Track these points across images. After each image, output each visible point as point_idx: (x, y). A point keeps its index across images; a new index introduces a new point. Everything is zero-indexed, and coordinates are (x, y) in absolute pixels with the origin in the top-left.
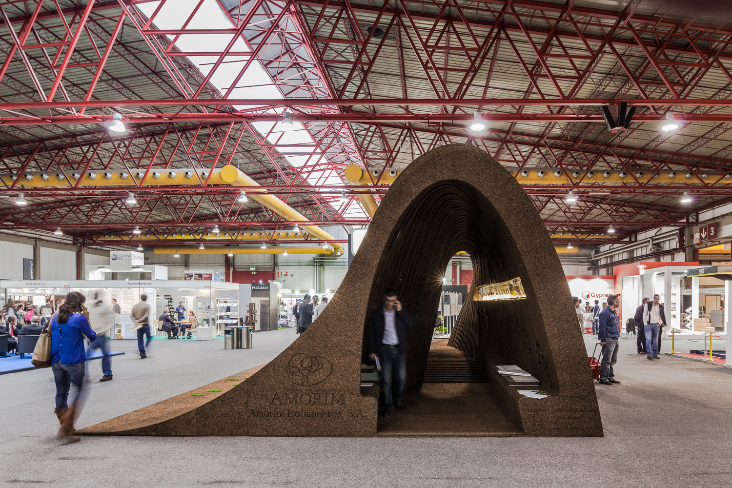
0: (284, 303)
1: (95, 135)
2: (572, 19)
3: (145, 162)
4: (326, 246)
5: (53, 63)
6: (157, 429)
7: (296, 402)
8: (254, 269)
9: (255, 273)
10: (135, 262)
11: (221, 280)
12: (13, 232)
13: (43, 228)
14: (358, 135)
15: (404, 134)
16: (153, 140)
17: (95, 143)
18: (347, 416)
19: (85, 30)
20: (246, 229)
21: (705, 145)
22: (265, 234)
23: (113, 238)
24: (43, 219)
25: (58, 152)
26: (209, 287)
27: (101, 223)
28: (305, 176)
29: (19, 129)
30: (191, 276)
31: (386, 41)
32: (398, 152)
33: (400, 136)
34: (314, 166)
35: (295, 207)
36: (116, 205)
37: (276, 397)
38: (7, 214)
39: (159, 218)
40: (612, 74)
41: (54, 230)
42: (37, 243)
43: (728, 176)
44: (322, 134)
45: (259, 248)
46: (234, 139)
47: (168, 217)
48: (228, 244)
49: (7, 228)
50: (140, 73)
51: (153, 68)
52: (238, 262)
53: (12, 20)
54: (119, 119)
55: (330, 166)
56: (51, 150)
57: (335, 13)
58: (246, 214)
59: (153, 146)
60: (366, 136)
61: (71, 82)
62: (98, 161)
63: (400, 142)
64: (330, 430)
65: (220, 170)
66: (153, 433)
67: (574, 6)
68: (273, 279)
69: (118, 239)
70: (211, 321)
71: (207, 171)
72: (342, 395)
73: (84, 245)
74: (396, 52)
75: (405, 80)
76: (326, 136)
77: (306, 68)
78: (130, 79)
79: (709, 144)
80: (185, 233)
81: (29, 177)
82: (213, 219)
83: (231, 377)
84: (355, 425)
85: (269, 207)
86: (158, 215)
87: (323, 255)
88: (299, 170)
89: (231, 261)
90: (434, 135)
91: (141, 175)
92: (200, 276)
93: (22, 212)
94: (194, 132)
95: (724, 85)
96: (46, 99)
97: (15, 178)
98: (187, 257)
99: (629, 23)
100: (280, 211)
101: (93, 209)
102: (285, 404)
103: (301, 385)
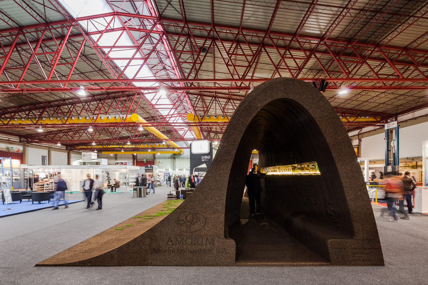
0: (160, 175)
1: (74, 100)
2: (298, 41)
3: (97, 112)
4: (176, 150)
5: (51, 63)
6: (92, 262)
7: (183, 243)
8: (145, 160)
9: (146, 162)
10: (93, 157)
11: (131, 165)
12: (39, 144)
13: (52, 142)
14: (192, 100)
15: (213, 99)
16: (100, 103)
17: (74, 104)
18: (216, 252)
19: (65, 46)
20: (142, 143)
21: (350, 103)
22: (150, 146)
23: (84, 147)
24: (52, 138)
25: (57, 108)
26: (126, 168)
27: (78, 140)
28: (168, 119)
29: (38, 97)
30: (118, 163)
31: (208, 54)
32: (210, 108)
33: (211, 100)
34: (172, 115)
35: (163, 133)
36: (84, 132)
37: (170, 240)
38: (35, 137)
39: (104, 138)
40: (312, 69)
41: (57, 143)
42: (49, 149)
43: (359, 117)
44: (175, 101)
45: (147, 151)
46: (136, 102)
47: (108, 138)
48: (134, 150)
49: (36, 142)
50: (94, 70)
51: (99, 68)
52: (138, 157)
53: (31, 42)
54: (82, 89)
55: (179, 115)
56: (54, 107)
57: (184, 40)
58: (142, 136)
59: (100, 105)
60: (196, 101)
61: (62, 74)
62: (76, 112)
63: (211, 104)
64: (205, 261)
65: (130, 115)
66: (89, 264)
67: (299, 35)
68: (154, 164)
69: (86, 147)
70: (126, 184)
71: (125, 116)
72: (213, 238)
73: (71, 150)
74: (212, 60)
75: (215, 74)
76: (177, 102)
77: (168, 70)
78: (89, 73)
79: (352, 103)
80: (115, 145)
81: (44, 119)
82: (127, 138)
83: (138, 215)
84: (221, 258)
85: (152, 132)
86: (103, 137)
87: (175, 154)
88: (165, 117)
89: (135, 157)
90: (226, 100)
91: (95, 118)
92: (122, 163)
93: (42, 135)
94: (118, 99)
95: (365, 74)
96: (47, 79)
97: (37, 119)
98: (116, 155)
99: (325, 42)
100: (157, 134)
101: (75, 134)
102: (176, 245)
103: (186, 232)
